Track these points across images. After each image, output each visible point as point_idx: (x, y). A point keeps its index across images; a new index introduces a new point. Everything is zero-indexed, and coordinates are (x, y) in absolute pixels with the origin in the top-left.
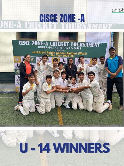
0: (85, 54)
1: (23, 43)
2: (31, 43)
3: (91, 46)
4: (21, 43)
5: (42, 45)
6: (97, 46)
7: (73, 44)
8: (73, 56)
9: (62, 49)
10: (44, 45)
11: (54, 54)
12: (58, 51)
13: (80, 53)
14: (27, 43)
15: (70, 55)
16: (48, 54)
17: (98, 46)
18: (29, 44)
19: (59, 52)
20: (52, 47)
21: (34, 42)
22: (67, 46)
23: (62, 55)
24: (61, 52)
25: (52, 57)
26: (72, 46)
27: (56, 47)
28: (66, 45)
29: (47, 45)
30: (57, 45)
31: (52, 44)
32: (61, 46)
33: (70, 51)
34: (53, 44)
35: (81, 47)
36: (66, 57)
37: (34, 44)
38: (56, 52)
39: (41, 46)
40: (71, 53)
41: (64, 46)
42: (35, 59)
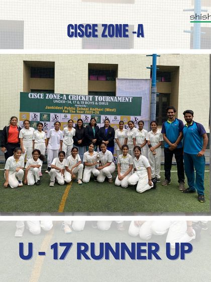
0: (114, 110)
1: (34, 96)
2: (45, 96)
3: (121, 101)
4: (31, 96)
5: (58, 98)
6: (129, 100)
7: (98, 98)
8: (98, 113)
9: (84, 104)
10: (61, 99)
11: (73, 110)
12: (78, 106)
13: (108, 110)
14: (40, 96)
15: (94, 111)
16: (66, 109)
17: (131, 101)
18: (41, 98)
19: (81, 107)
20: (72, 101)
21: (48, 95)
22: (91, 100)
23: (84, 111)
24: (83, 107)
25: (71, 113)
26: (96, 100)
27: (77, 101)
28: (89, 99)
29: (65, 99)
30: (77, 99)
31: (71, 97)
32: (83, 100)
33: (94, 106)
34: (73, 98)
35: (108, 102)
36: (89, 114)
37: (48, 97)
38: (76, 107)
39: (57, 100)
40: (95, 109)
41: (87, 100)
42: (49, 116)
